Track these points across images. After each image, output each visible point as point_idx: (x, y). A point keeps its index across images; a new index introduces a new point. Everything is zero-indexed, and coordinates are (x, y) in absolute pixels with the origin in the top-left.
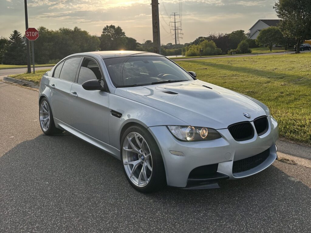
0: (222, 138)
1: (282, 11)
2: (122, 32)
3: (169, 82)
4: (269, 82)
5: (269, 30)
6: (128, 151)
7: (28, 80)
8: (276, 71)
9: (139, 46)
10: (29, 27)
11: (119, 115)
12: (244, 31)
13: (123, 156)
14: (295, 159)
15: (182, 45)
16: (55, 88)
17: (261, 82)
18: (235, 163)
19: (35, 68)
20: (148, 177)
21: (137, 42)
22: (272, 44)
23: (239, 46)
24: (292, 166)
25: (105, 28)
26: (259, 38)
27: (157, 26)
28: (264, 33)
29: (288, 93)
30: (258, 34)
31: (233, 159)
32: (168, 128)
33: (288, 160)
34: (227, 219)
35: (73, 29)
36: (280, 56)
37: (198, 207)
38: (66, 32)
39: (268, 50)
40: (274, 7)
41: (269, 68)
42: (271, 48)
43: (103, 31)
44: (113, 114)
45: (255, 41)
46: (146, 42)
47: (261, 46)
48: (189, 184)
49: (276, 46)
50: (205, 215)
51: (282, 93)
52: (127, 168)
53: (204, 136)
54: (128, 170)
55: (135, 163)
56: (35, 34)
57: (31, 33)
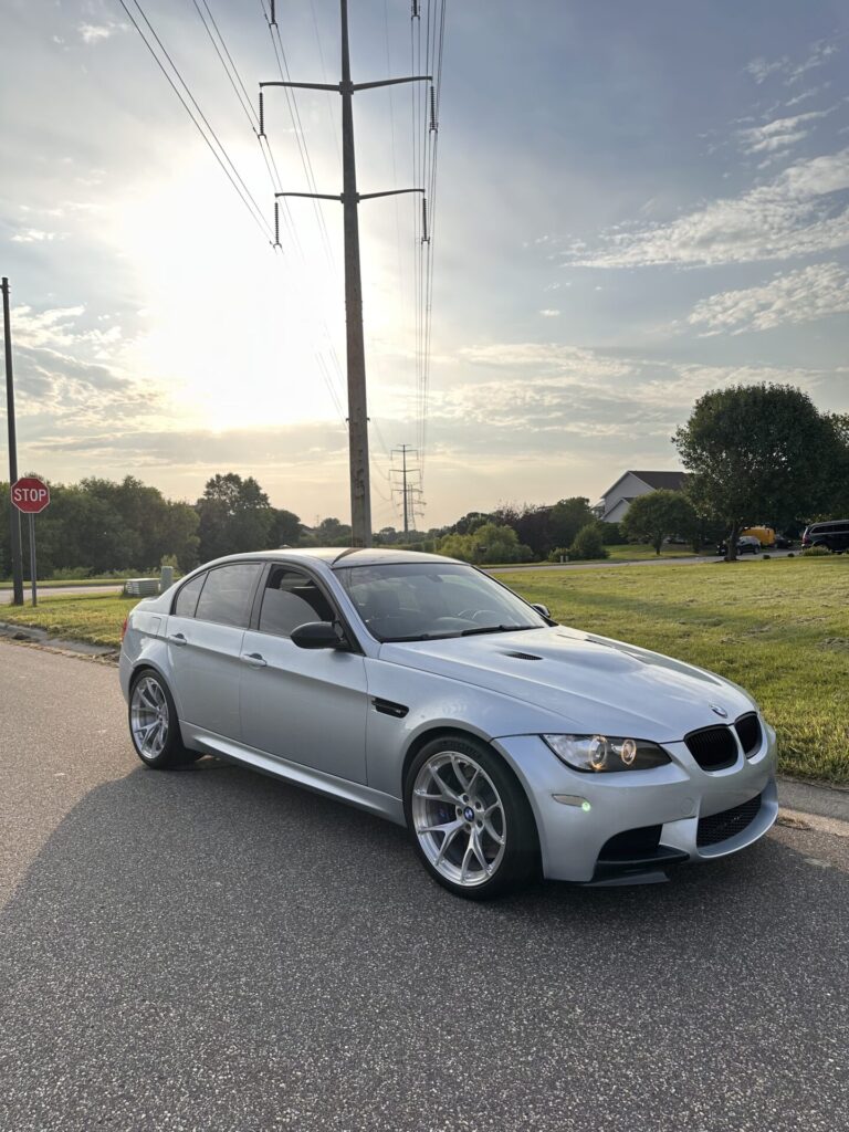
0: (672, 764)
1: (695, 450)
2: (259, 494)
3: (502, 629)
4: (687, 634)
5: (654, 500)
6: (427, 800)
7: (26, 623)
8: (693, 605)
9: (305, 535)
10: (20, 475)
11: (398, 711)
12: (588, 500)
13: (415, 812)
14: (806, 818)
15: (422, 533)
16: (185, 644)
17: (669, 633)
18: (702, 822)
19: (38, 591)
20: (489, 861)
21: (300, 523)
22: (661, 534)
23: (576, 540)
24: (804, 835)
25: (212, 481)
26: (627, 518)
27: (362, 482)
28: (641, 506)
29: (747, 662)
30: (625, 509)
31: (697, 813)
32: (545, 742)
33: (792, 821)
34: (695, 951)
35: (120, 483)
36: (689, 568)
37: (618, 928)
38: (100, 490)
39: (650, 550)
40: (674, 440)
41: (675, 598)
42: (658, 547)
43: (206, 490)
44: (379, 709)
45: (619, 526)
46: (322, 524)
47: (634, 540)
48: (600, 873)
49: (670, 542)
50: (642, 945)
51: (731, 662)
52: (426, 842)
53: (629, 759)
54: (431, 849)
55: (449, 829)
56: (40, 495)
57: (28, 493)
